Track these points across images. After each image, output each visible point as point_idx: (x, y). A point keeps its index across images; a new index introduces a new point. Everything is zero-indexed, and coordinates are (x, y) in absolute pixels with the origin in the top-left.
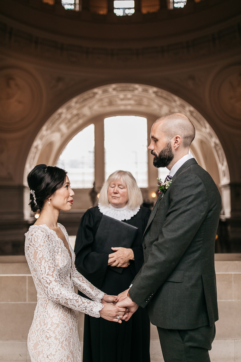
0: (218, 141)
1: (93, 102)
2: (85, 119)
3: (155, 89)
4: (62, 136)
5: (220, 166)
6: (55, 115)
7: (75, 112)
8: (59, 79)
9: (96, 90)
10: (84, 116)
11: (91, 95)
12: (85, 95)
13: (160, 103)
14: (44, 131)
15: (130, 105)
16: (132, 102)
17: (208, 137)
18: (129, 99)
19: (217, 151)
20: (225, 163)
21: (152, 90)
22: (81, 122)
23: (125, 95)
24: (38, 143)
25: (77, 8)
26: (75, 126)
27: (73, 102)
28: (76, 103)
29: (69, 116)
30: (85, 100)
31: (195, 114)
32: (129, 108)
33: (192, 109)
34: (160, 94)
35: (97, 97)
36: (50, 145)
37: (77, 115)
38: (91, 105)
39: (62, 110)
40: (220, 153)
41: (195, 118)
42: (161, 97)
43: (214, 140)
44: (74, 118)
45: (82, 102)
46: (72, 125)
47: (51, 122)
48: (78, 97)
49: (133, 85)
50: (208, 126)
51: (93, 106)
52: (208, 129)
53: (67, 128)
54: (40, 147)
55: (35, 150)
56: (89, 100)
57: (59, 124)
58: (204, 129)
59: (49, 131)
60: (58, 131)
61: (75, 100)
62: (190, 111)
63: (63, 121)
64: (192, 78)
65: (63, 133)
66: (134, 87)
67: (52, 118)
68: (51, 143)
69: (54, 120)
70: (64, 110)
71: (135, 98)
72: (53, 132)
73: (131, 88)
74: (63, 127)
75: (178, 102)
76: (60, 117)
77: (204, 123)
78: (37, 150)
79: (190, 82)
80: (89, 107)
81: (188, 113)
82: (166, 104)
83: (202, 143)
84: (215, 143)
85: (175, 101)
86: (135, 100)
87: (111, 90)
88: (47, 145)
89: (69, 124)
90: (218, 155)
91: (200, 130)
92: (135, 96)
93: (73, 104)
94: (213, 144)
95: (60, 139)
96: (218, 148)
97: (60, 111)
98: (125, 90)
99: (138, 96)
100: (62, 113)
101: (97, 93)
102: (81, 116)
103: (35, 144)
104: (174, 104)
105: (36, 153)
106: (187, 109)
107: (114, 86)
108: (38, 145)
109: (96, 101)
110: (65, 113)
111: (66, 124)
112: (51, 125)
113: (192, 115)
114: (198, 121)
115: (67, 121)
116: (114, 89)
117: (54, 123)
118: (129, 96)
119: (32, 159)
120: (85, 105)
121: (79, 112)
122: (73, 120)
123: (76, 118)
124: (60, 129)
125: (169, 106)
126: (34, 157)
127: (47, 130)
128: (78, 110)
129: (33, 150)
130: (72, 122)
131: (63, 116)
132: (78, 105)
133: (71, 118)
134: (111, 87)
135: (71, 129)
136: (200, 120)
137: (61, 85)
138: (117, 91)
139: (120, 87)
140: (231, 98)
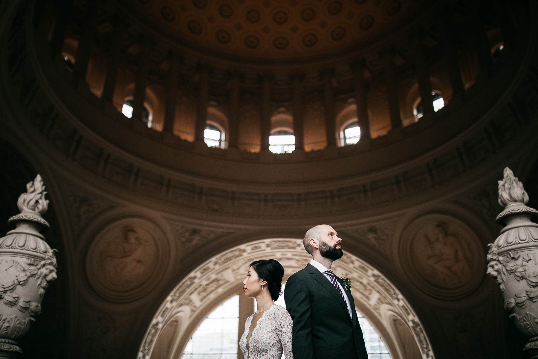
0: (416, 319)
1: (239, 262)
2: (227, 287)
4: (193, 311)
6: (186, 280)
7: (213, 277)
8: (195, 232)
9: (243, 246)
10: (227, 282)
11: (237, 253)
12: (228, 253)
14: (168, 304)
16: (293, 263)
17: (403, 313)
18: (289, 259)
19: (418, 335)
22: (220, 290)
23: (284, 254)
24: (158, 319)
25: (223, 146)
26: (212, 296)
27: (211, 263)
29: (205, 283)
30: (229, 259)
31: (380, 280)
33: (376, 272)
35: (245, 255)
36: (176, 323)
37: (217, 280)
39: (196, 273)
40: (421, 335)
41: (382, 285)
43: (412, 317)
44: (211, 285)
45: (224, 262)
46: (208, 295)
47: (178, 290)
48: (218, 256)
49: (294, 240)
50: (400, 296)
51: (238, 269)
52: (401, 302)
53: (202, 300)
54: (160, 326)
55: (153, 331)
56: (234, 260)
57: (191, 293)
58: (396, 302)
59: (174, 304)
60: (188, 304)
61: (213, 259)
62: (374, 276)
63: (196, 289)
64: (373, 230)
65: (195, 306)
66: (295, 242)
67: (180, 284)
68: (177, 321)
69: (184, 287)
70: (198, 274)
71: (297, 258)
72: (181, 305)
73: (291, 245)
74: (195, 298)
75: (357, 264)
76: (192, 283)
77: (395, 293)
78: (157, 330)
79: (371, 236)
80: (234, 270)
81: (372, 279)
82: (340, 267)
83: (396, 322)
84: (413, 321)
85: (352, 262)
86: (298, 260)
87: (263, 246)
88: (170, 325)
89: (204, 294)
90: (420, 341)
91: (390, 304)
92: (296, 255)
93: (211, 265)
94: (411, 324)
95: (191, 316)
96: (418, 329)
97: (192, 274)
98: (283, 247)
99: (301, 256)
100: (195, 278)
101: (244, 251)
102: (221, 282)
103: (154, 321)
104: (351, 266)
105: (154, 336)
106: (370, 272)
107: (267, 241)
108: (158, 323)
109: (243, 262)
110: (200, 278)
111: (199, 293)
112: (177, 295)
113: (376, 281)
114: (387, 290)
115: (201, 289)
116: (268, 246)
117: (183, 291)
118: (289, 255)
119: (147, 345)
120: (228, 268)
121: (219, 276)
122: (211, 288)
123: (214, 285)
124: (191, 301)
125: (344, 269)
126: (151, 341)
127: (172, 302)
128: (218, 274)
129: (150, 329)
130: (208, 292)
131: (197, 281)
132: (217, 267)
133: (208, 285)
134: (264, 242)
135: (205, 300)
136: (388, 288)
137: (196, 239)
138: (272, 249)
139: (276, 242)
140: (429, 257)
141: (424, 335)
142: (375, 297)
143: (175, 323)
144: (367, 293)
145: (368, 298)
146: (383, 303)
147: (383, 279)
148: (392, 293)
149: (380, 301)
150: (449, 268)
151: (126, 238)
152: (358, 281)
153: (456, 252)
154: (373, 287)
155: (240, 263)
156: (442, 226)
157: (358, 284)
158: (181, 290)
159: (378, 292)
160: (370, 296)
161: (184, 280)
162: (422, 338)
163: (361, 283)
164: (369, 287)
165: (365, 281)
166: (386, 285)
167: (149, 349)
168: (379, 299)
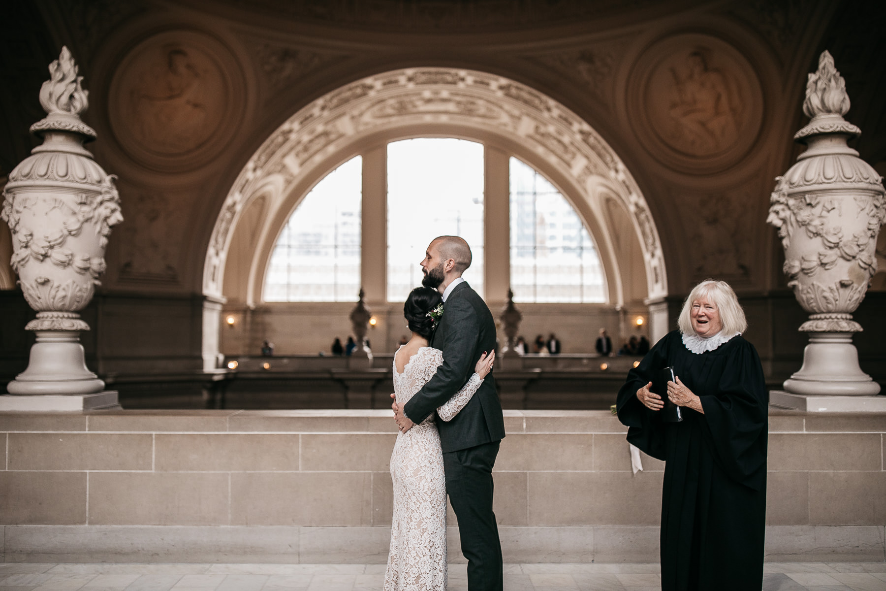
0: (642, 202)
1: (363, 104)
2: (342, 143)
3: (504, 81)
4: (288, 182)
5: (647, 257)
6: (276, 136)
7: (320, 128)
8: (286, 55)
9: (368, 81)
10: (341, 136)
11: (359, 91)
12: (345, 91)
13: (516, 112)
14: (249, 173)
15: (446, 112)
16: (451, 107)
17: (622, 192)
18: (444, 100)
19: (641, 224)
20: (659, 252)
21: (497, 82)
22: (331, 149)
23: (436, 93)
24: (235, 198)
26: (318, 159)
27: (316, 108)
28: (323, 108)
29: (306, 138)
30: (346, 101)
31: (591, 140)
32: (444, 119)
33: (586, 127)
34: (513, 91)
35: (372, 93)
36: (262, 202)
37: (326, 134)
38: (356, 112)
39: (292, 125)
40: (647, 227)
41: (593, 148)
42: (517, 98)
43: (636, 199)
44: (317, 141)
45: (337, 106)
46: (311, 157)
47: (264, 151)
48: (328, 96)
49: (453, 71)
50: (621, 166)
51: (361, 114)
52: (621, 174)
53: (302, 164)
54: (238, 208)
55: (228, 215)
56: (354, 102)
57: (284, 156)
58: (612, 174)
59: (259, 173)
60: (280, 172)
61: (320, 102)
62: (581, 132)
63: (292, 149)
64: (587, 57)
65: (292, 175)
66: (457, 75)
67: (267, 142)
68: (263, 198)
69: (272, 147)
70: (296, 126)
71: (458, 98)
72: (269, 174)
73: (449, 78)
74: (292, 162)
75: (556, 112)
76: (286, 140)
77: (613, 160)
78: (233, 214)
79: (583, 67)
80: (353, 118)
81: (578, 137)
82: (528, 115)
83: (608, 202)
84: (637, 205)
85: (549, 109)
86: (459, 103)
87: (402, 80)
88: (254, 204)
89: (305, 156)
90: (644, 234)
91: (603, 176)
92: (457, 94)
93: (316, 111)
94: (632, 209)
95: (285, 190)
96: (643, 216)
97: (286, 126)
98: (435, 82)
99: (464, 95)
100: (290, 131)
101: (371, 87)
102: (333, 137)
103: (229, 201)
104: (546, 114)
105: (230, 221)
106: (576, 127)
107: (410, 72)
108: (234, 204)
109: (368, 104)
110: (298, 131)
111: (297, 155)
112: (263, 158)
113: (585, 141)
114: (600, 155)
115: (300, 148)
116: (410, 79)
117: (273, 153)
118: (445, 94)
119: (220, 235)
120: (344, 114)
121: (329, 127)
122: (315, 147)
123: (322, 141)
124: (284, 167)
125: (535, 119)
126: (227, 231)
127: (255, 170)
128: (327, 123)
129: (224, 213)
130: (311, 151)
131: (293, 136)
132: (326, 113)
133: (311, 141)
134: (403, 74)
135: (308, 164)
136: (603, 152)
137: (289, 68)
138: (417, 84)
139: (423, 73)
140: (674, 106)
141: (651, 225)
142: (579, 164)
143: (260, 201)
144: (567, 157)
145: (569, 165)
146: (591, 173)
147: (596, 137)
148: (608, 159)
149: (588, 171)
150: (703, 124)
151: (171, 65)
152: (555, 138)
153: (718, 98)
154: (579, 149)
155: (363, 107)
156: (701, 55)
157: (555, 142)
158: (268, 151)
159: (587, 157)
160: (573, 163)
161: (273, 136)
162: (648, 230)
163: (560, 142)
164: (572, 148)
165: (566, 139)
166: (599, 147)
167: (224, 242)
168: (587, 168)
